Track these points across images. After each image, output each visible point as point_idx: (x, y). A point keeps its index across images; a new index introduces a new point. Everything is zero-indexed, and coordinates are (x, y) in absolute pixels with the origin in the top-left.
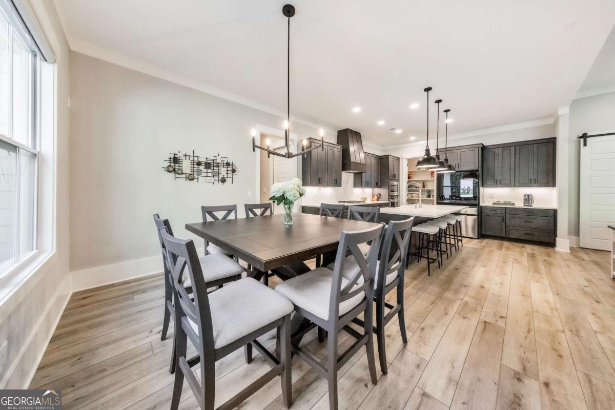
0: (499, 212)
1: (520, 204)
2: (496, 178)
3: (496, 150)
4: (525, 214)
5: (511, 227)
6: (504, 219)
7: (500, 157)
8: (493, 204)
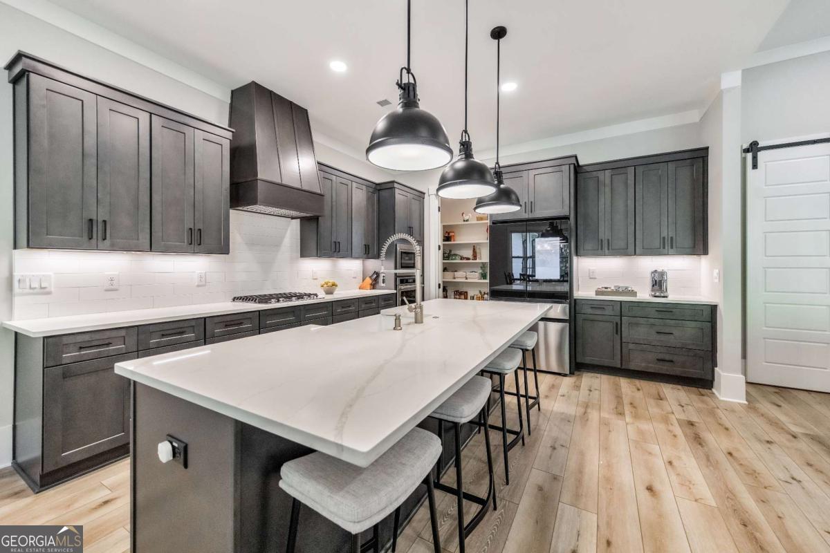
0: (609, 311)
1: (644, 294)
2: (601, 236)
3: (601, 175)
4: (657, 315)
5: (631, 346)
6: (618, 329)
7: (608, 190)
8: (598, 293)
